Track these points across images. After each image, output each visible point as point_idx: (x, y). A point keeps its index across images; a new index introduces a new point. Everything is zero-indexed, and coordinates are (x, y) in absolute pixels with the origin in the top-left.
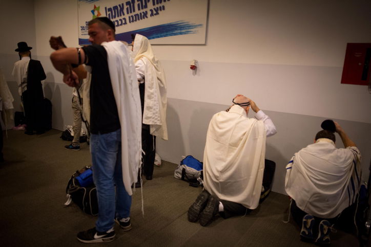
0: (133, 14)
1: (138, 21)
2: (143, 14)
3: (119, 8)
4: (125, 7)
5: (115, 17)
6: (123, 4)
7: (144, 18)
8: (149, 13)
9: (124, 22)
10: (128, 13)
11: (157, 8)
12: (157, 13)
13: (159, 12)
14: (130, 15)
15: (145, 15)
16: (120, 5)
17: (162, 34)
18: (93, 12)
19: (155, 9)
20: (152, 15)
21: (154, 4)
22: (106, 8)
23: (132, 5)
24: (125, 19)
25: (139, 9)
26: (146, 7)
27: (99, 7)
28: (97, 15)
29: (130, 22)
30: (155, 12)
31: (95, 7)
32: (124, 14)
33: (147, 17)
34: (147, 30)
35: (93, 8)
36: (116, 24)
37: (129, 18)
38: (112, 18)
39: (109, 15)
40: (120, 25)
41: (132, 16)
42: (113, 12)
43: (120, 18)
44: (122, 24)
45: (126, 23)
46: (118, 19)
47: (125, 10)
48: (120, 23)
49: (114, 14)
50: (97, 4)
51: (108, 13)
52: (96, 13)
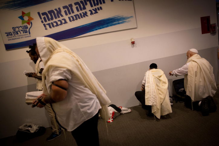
0: (73, 15)
1: (79, 19)
2: (82, 14)
3: (56, 12)
4: (63, 11)
6: (59, 9)
7: (84, 17)
8: (89, 13)
9: (63, 22)
10: (66, 14)
11: (96, 9)
12: (96, 12)
13: (98, 11)
14: (69, 16)
15: (85, 14)
16: (56, 10)
17: (104, 26)
18: (21, 18)
19: (93, 9)
20: (92, 14)
21: (92, 6)
22: (39, 13)
23: (70, 8)
24: (64, 20)
25: (78, 11)
26: (84, 8)
27: (29, 13)
28: (28, 20)
29: (70, 21)
30: (93, 12)
31: (23, 13)
32: (62, 16)
33: (87, 16)
34: (89, 25)
35: (21, 15)
36: (55, 24)
37: (69, 18)
38: (49, 20)
39: (44, 18)
40: (60, 25)
41: (72, 17)
42: (49, 15)
43: (58, 19)
44: (61, 24)
45: (66, 22)
46: (56, 20)
47: (63, 13)
48: (59, 23)
49: (50, 17)
50: (26, 10)
51: (42, 17)
52: (26, 18)
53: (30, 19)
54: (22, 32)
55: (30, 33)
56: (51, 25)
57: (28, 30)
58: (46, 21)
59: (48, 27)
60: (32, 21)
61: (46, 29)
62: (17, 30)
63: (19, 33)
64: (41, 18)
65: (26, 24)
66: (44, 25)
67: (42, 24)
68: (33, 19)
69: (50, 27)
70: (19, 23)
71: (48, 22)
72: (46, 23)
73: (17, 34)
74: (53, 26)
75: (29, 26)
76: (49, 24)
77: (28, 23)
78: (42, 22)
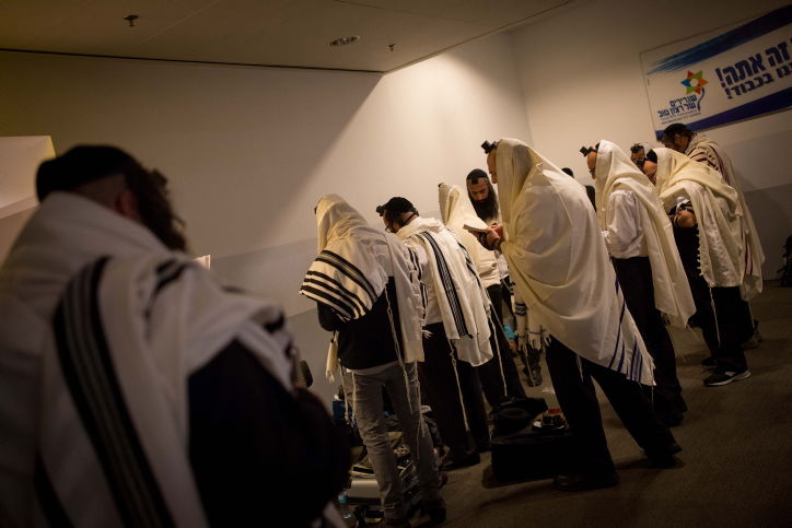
0: (786, 63)
3: (751, 63)
4: (765, 58)
5: (743, 77)
6: (759, 56)
9: (765, 79)
10: (772, 64)
14: (778, 66)
16: (751, 59)
18: (686, 83)
22: (718, 71)
23: (780, 51)
24: (768, 76)
27: (701, 73)
28: (698, 85)
29: (780, 75)
31: (690, 74)
32: (763, 69)
35: (686, 77)
36: (748, 86)
37: (778, 71)
38: (736, 80)
39: (728, 78)
40: (759, 86)
41: (785, 67)
42: (737, 71)
43: (756, 76)
44: (761, 83)
45: (770, 79)
46: (751, 79)
47: (766, 63)
48: (756, 83)
49: (739, 74)
50: (695, 68)
51: (724, 76)
52: (694, 83)
53: (702, 82)
54: (685, 108)
55: (699, 108)
56: (740, 89)
57: (696, 103)
58: (730, 82)
59: (733, 93)
60: (705, 87)
61: (730, 98)
62: (678, 104)
63: (680, 109)
64: (721, 79)
65: (693, 93)
66: (727, 91)
67: (723, 90)
68: (705, 82)
69: (738, 93)
70: (682, 92)
71: (735, 84)
72: (730, 87)
73: (678, 111)
74: (744, 91)
75: (698, 96)
76: (736, 89)
77: (698, 91)
78: (723, 85)
